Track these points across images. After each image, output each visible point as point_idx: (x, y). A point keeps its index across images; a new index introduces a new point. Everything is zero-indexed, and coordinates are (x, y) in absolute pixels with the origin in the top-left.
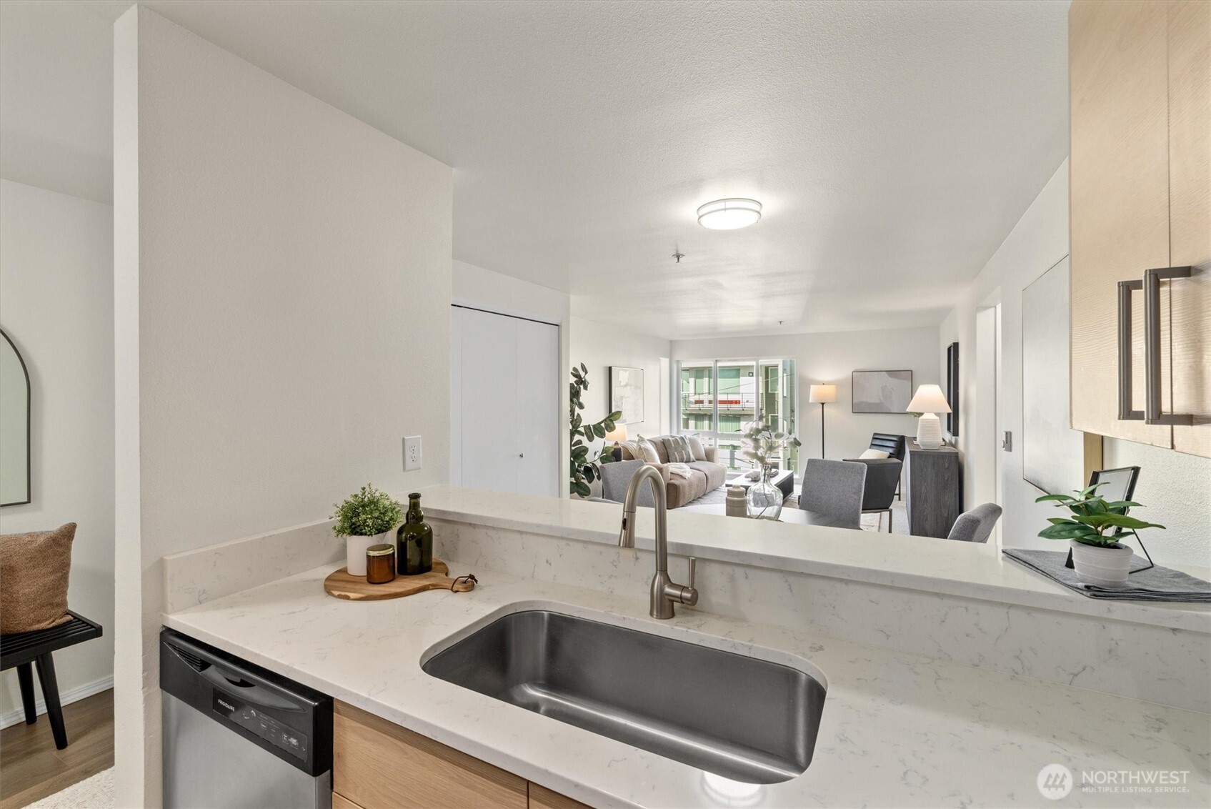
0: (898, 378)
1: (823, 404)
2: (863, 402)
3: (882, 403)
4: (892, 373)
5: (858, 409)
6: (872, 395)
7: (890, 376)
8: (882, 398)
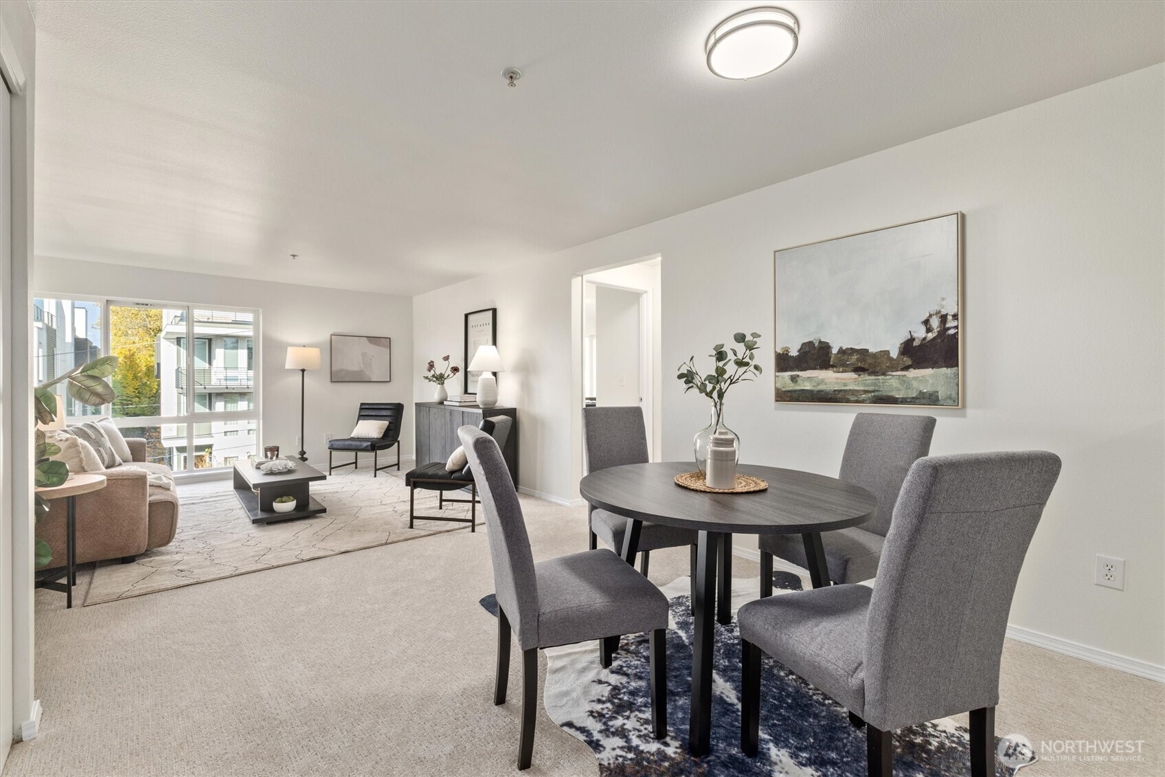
0: (378, 345)
1: (303, 371)
2: (343, 370)
3: (362, 371)
4: (373, 340)
5: (338, 378)
6: (351, 361)
7: (370, 342)
8: (362, 366)
